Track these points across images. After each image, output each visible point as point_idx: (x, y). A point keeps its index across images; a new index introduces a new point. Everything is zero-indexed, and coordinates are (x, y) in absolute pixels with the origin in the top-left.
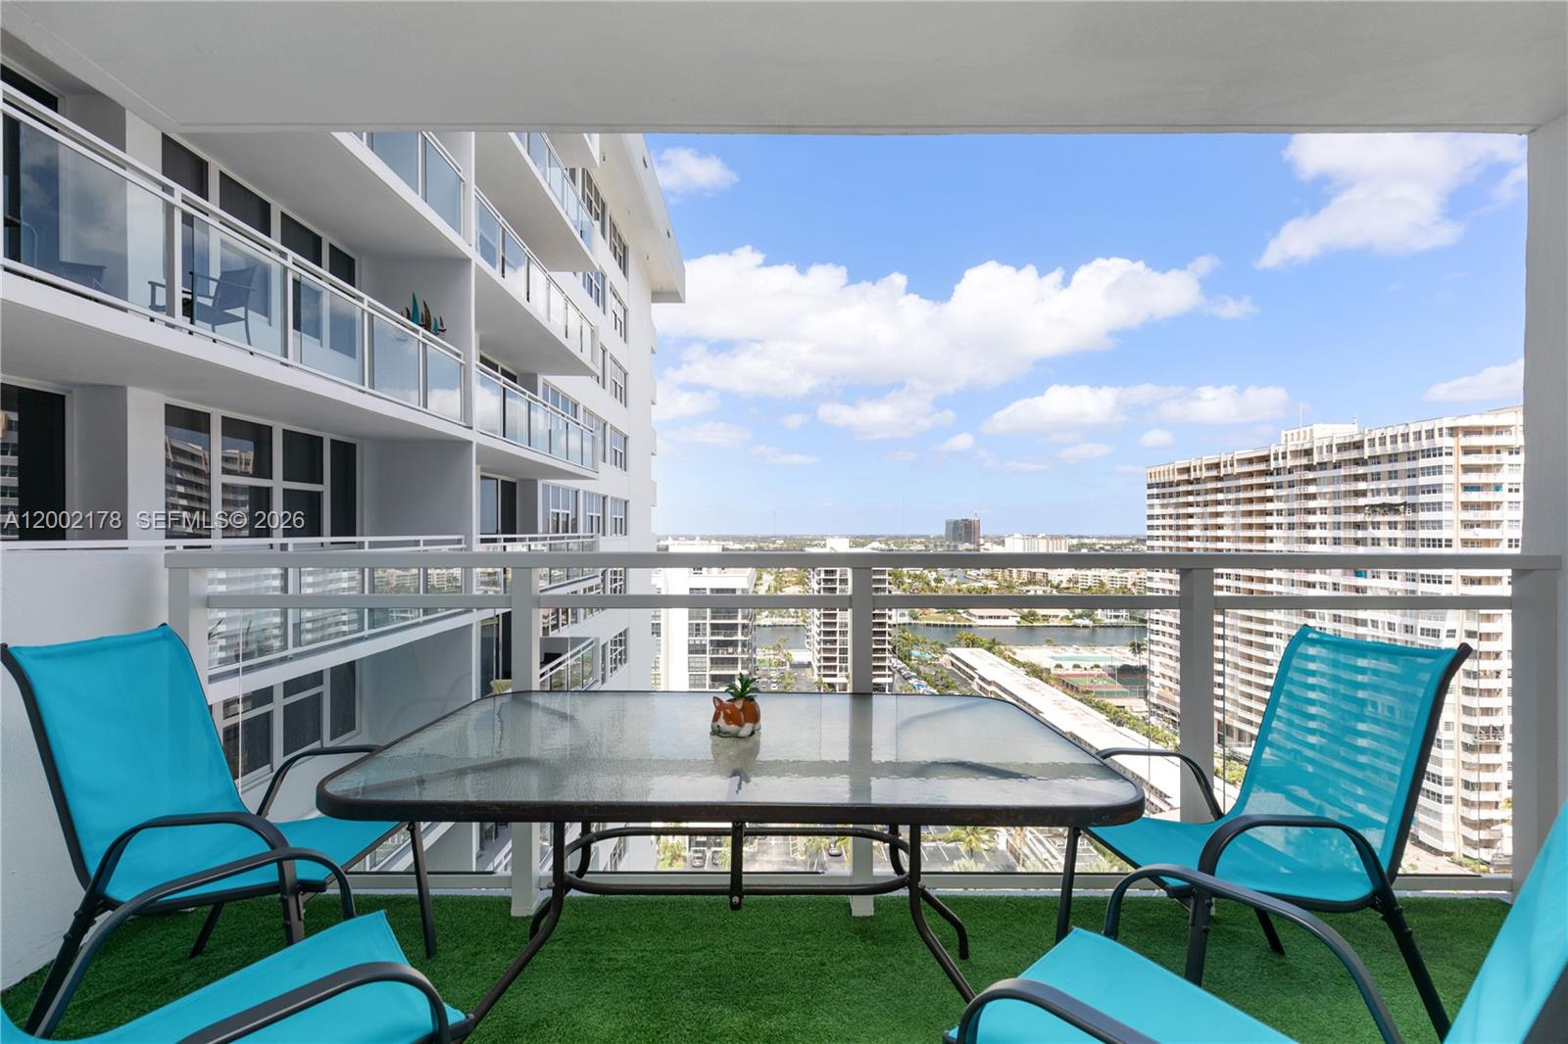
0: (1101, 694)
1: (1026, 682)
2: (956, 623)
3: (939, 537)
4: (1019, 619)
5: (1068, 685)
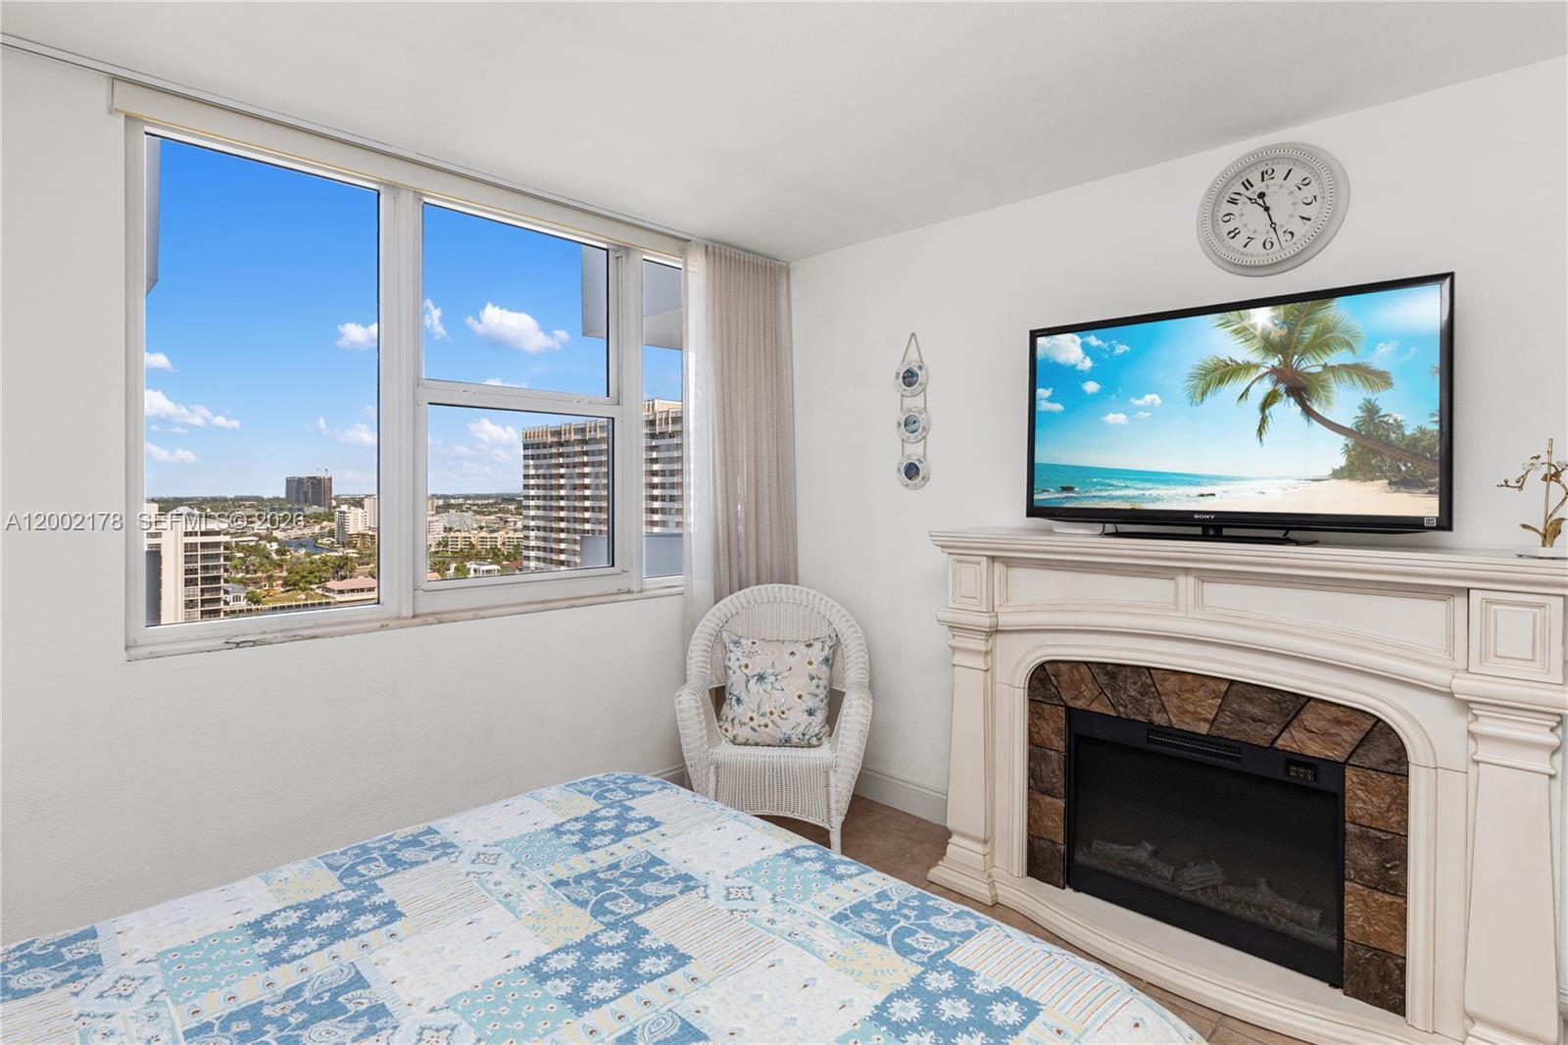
3: (277, 499)
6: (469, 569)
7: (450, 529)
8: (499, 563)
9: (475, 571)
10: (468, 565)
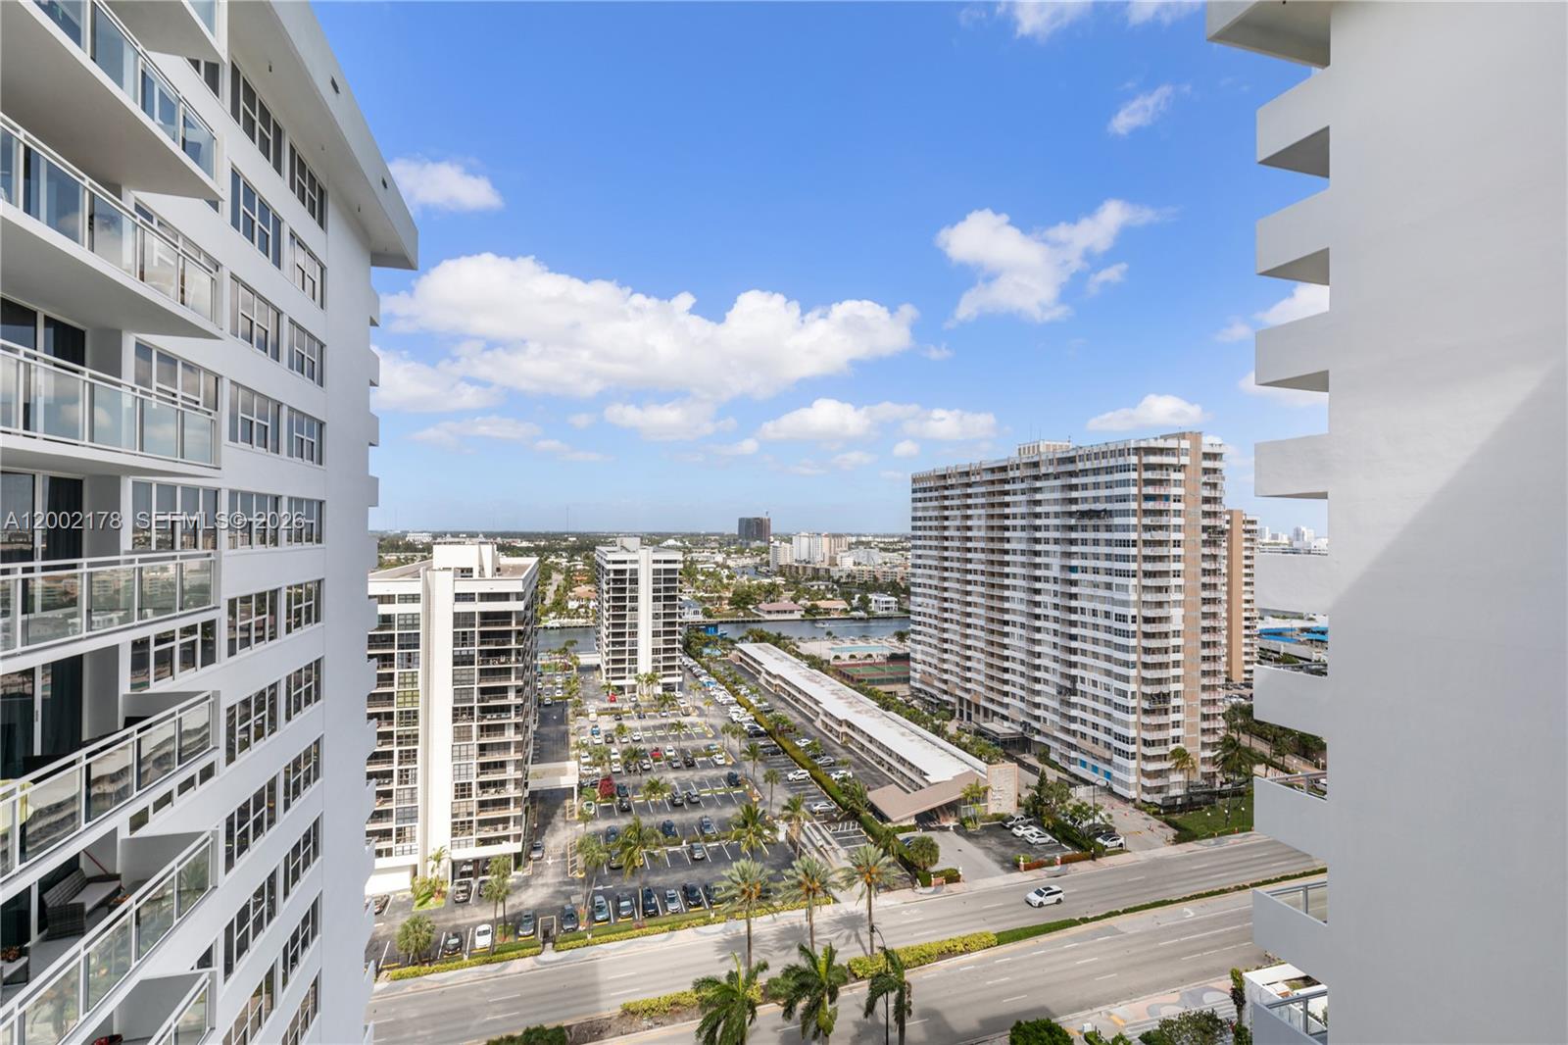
0: (871, 682)
1: (808, 674)
2: (746, 619)
3: (732, 535)
4: (803, 613)
5: (844, 674)
6: (870, 601)
7: (859, 564)
8: (897, 596)
9: (876, 601)
10: (870, 596)
